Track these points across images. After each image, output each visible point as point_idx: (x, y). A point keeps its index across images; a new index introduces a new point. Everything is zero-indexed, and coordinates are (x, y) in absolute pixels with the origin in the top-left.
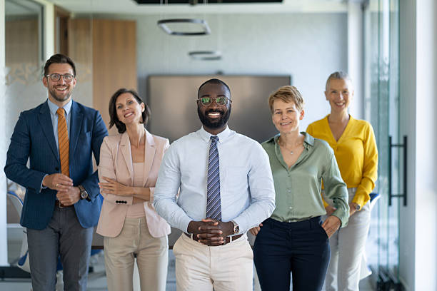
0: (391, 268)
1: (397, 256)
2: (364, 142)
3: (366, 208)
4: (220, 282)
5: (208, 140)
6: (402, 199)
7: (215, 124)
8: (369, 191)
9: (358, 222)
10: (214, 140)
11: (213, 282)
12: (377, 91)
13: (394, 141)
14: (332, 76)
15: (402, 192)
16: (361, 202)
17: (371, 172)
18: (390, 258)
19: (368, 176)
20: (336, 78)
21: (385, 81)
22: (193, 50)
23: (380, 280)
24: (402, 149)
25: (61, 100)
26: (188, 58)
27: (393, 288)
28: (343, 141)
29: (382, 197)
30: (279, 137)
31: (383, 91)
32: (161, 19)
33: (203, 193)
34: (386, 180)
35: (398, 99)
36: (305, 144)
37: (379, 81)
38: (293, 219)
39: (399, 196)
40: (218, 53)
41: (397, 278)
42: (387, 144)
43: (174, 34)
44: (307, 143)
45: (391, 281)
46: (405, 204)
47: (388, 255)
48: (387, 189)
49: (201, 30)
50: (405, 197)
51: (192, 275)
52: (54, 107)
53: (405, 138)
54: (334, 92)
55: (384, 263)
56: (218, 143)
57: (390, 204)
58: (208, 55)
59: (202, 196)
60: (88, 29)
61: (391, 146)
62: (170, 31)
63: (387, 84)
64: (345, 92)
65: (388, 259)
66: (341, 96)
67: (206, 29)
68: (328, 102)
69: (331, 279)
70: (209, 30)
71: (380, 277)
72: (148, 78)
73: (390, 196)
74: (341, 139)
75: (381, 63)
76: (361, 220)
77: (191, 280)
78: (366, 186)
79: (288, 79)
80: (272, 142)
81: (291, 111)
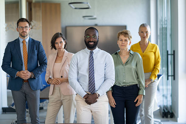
0: (169, 106)
1: (171, 101)
2: (155, 53)
3: (155, 80)
4: (95, 112)
5: (89, 53)
6: (173, 77)
7: (92, 47)
8: (157, 73)
9: (152, 86)
10: (92, 53)
11: (92, 112)
12: (162, 31)
13: (169, 53)
14: (141, 25)
15: (173, 74)
16: (153, 78)
17: (157, 65)
18: (168, 102)
19: (157, 67)
20: (143, 26)
21: (165, 27)
22: (84, 15)
23: (164, 111)
24: (173, 56)
25: (24, 37)
26: (82, 19)
27: (169, 115)
28: (146, 53)
29: (164, 76)
30: (119, 52)
31: (164, 31)
32: (70, 2)
33: (87, 75)
34: (166, 69)
35: (171, 35)
38: (125, 85)
39: (171, 76)
40: (95, 17)
42: (166, 54)
43: (76, 8)
45: (169, 112)
46: (174, 79)
47: (167, 101)
48: (166, 73)
49: (87, 7)
50: (174, 76)
52: (21, 40)
53: (174, 51)
54: (142, 32)
55: (165, 104)
57: (168, 79)
58: (91, 17)
59: (87, 76)
60: (40, 7)
61: (168, 55)
62: (74, 7)
63: (166, 28)
64: (147, 32)
65: (167, 103)
66: (145, 34)
67: (89, 6)
68: (140, 36)
69: (142, 111)
70: (90, 7)
72: (66, 27)
73: (168, 76)
74: (145, 52)
75: (163, 20)
76: (153, 86)
78: (155, 71)
79: (125, 27)
80: (116, 54)
81: (126, 41)
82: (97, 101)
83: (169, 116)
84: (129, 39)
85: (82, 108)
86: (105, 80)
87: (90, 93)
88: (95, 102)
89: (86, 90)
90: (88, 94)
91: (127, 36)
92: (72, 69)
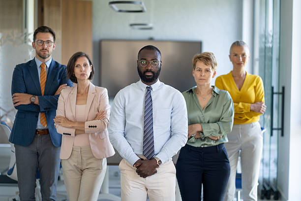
0: (271, 180)
1: (276, 171)
4: (152, 190)
6: (280, 131)
7: (149, 79)
10: (149, 90)
11: (147, 190)
12: (263, 54)
13: (275, 90)
14: (234, 44)
15: (280, 127)
18: (271, 173)
21: (270, 48)
22: (133, 22)
23: (263, 189)
24: (281, 96)
25: (44, 58)
26: (129, 28)
27: (273, 194)
30: (195, 89)
31: (269, 54)
32: (112, 1)
34: (269, 117)
35: (279, 60)
36: (213, 92)
37: (265, 47)
39: (278, 129)
40: (150, 25)
41: (276, 187)
42: (270, 92)
43: (120, 11)
44: (215, 92)
45: (271, 190)
46: (282, 135)
47: (270, 170)
48: (269, 124)
49: (139, 9)
50: (282, 130)
51: (132, 185)
53: (283, 88)
54: (236, 55)
55: (266, 176)
56: (152, 92)
57: (272, 135)
58: (143, 26)
59: (140, 129)
60: (58, 6)
61: (273, 93)
62: (117, 9)
64: (243, 55)
65: (269, 174)
66: (241, 58)
67: (143, 8)
70: (145, 9)
71: (264, 187)
72: (100, 42)
73: (272, 129)
74: (242, 89)
75: (267, 35)
77: (131, 188)
79: (200, 44)
80: (191, 91)
81: (208, 71)
82: (156, 172)
83: (272, 197)
84: (212, 67)
85: (131, 183)
86: (171, 136)
87: (144, 158)
88: (154, 174)
89: (138, 153)
90: (142, 159)
91: (209, 62)
92: (115, 116)
